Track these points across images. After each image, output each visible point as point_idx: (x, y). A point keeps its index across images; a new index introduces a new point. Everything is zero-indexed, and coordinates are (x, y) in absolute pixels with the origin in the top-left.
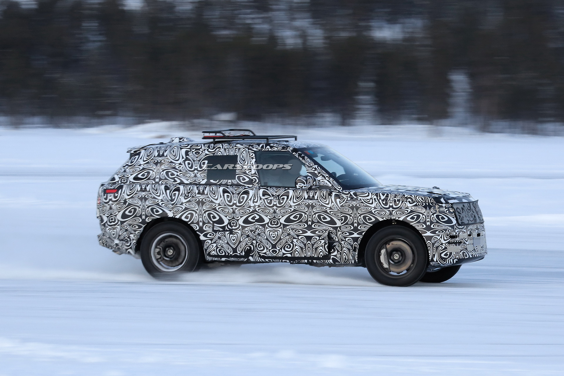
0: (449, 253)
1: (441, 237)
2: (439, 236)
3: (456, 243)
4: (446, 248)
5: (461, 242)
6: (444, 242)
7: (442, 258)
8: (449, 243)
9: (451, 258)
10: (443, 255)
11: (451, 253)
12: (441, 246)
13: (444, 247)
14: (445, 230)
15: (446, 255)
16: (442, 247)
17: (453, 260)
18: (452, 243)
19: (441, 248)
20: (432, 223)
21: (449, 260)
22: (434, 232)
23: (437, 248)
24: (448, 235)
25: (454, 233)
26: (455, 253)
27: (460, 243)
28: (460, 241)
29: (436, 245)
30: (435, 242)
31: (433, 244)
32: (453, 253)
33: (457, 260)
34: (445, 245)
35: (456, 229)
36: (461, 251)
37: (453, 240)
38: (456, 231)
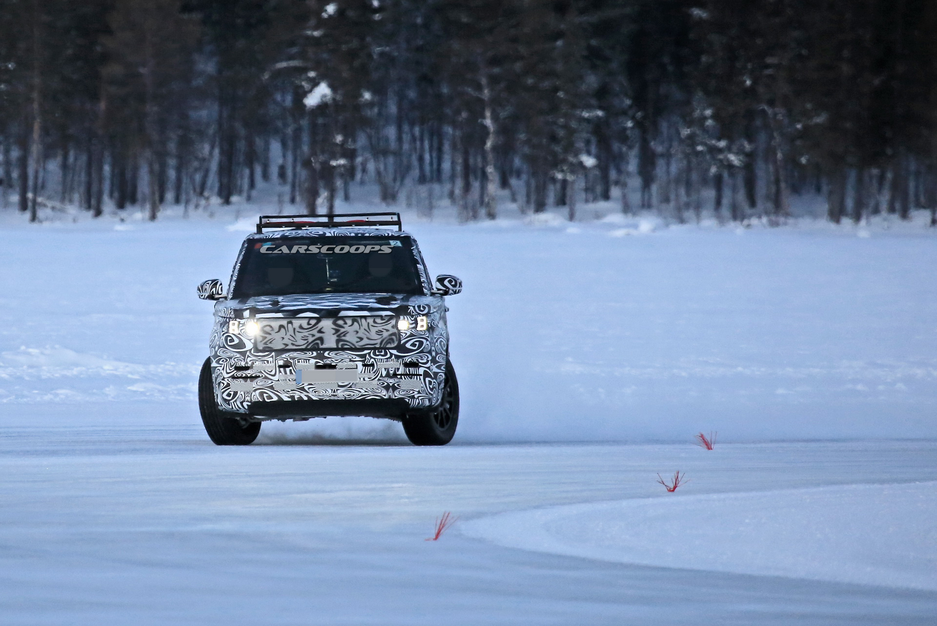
0: (232, 393)
1: (223, 369)
2: (221, 366)
3: (246, 378)
4: (228, 385)
5: (257, 377)
6: (226, 376)
7: (225, 400)
8: (233, 377)
9: (236, 401)
10: (225, 395)
11: (236, 393)
12: (222, 381)
13: (225, 384)
14: (230, 358)
15: (229, 395)
16: (224, 384)
17: (242, 403)
18: (238, 378)
19: (222, 385)
20: (220, 347)
21: (235, 403)
22: (218, 362)
23: (219, 383)
24: (231, 366)
25: (243, 364)
26: (242, 393)
27: (253, 378)
28: (253, 375)
29: (219, 380)
30: (218, 376)
31: (216, 379)
32: (239, 392)
33: (249, 404)
34: (228, 380)
35: (248, 357)
36: (255, 391)
37: (239, 374)
38: (249, 359)
